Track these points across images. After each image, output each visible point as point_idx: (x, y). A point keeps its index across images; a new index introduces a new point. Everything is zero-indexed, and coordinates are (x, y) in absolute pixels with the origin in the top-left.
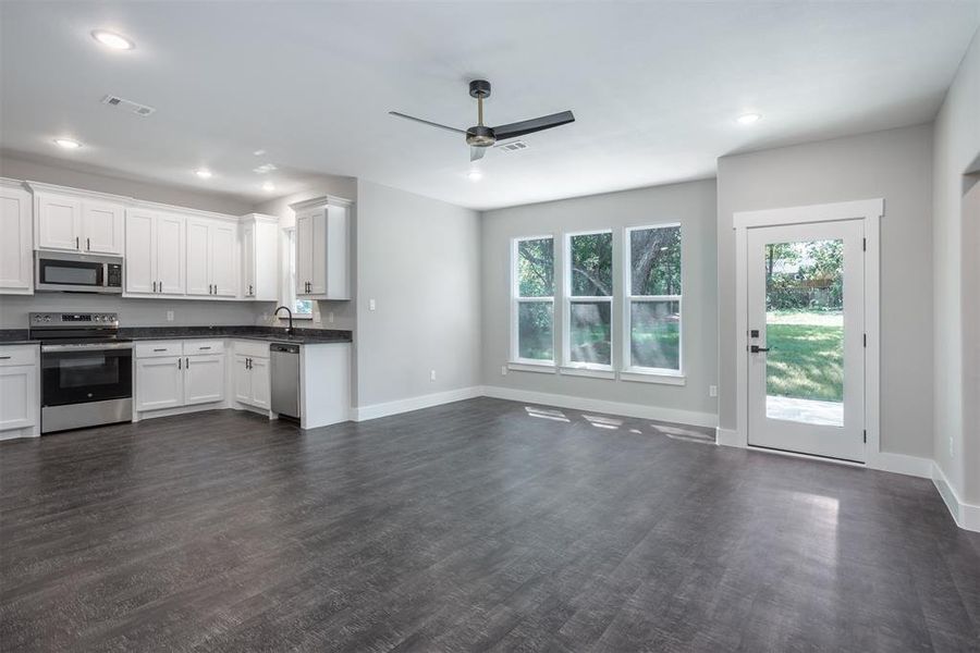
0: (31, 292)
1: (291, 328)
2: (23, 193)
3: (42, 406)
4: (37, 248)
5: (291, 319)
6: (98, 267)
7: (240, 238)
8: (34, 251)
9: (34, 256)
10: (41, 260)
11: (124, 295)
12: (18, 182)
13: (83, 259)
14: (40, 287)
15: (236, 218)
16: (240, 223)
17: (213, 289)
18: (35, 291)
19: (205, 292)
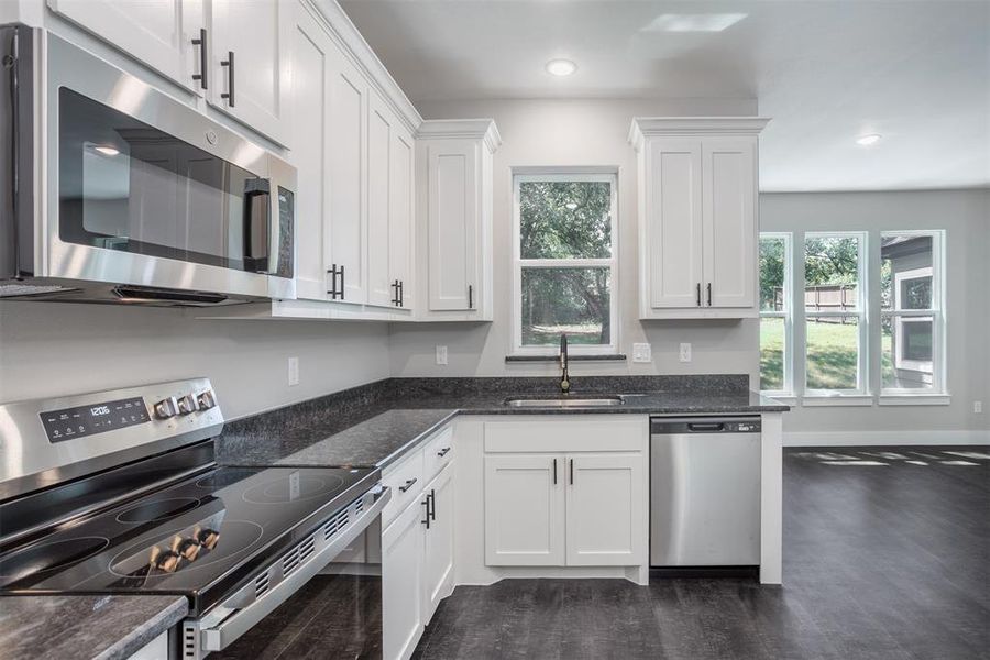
1: (566, 376)
17: (398, 292)
19: (384, 296)
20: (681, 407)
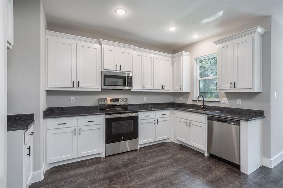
0: (100, 90)
1: (203, 105)
2: (98, 46)
3: (106, 144)
4: (103, 70)
5: (203, 101)
6: (124, 78)
7: (173, 64)
8: (102, 71)
9: (102, 73)
10: (104, 75)
11: (132, 90)
12: (96, 41)
13: (119, 75)
14: (104, 87)
15: (171, 55)
16: (172, 57)
17: (163, 87)
18: (102, 89)
19: (160, 88)
20: (215, 114)
